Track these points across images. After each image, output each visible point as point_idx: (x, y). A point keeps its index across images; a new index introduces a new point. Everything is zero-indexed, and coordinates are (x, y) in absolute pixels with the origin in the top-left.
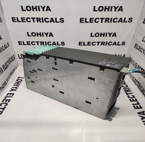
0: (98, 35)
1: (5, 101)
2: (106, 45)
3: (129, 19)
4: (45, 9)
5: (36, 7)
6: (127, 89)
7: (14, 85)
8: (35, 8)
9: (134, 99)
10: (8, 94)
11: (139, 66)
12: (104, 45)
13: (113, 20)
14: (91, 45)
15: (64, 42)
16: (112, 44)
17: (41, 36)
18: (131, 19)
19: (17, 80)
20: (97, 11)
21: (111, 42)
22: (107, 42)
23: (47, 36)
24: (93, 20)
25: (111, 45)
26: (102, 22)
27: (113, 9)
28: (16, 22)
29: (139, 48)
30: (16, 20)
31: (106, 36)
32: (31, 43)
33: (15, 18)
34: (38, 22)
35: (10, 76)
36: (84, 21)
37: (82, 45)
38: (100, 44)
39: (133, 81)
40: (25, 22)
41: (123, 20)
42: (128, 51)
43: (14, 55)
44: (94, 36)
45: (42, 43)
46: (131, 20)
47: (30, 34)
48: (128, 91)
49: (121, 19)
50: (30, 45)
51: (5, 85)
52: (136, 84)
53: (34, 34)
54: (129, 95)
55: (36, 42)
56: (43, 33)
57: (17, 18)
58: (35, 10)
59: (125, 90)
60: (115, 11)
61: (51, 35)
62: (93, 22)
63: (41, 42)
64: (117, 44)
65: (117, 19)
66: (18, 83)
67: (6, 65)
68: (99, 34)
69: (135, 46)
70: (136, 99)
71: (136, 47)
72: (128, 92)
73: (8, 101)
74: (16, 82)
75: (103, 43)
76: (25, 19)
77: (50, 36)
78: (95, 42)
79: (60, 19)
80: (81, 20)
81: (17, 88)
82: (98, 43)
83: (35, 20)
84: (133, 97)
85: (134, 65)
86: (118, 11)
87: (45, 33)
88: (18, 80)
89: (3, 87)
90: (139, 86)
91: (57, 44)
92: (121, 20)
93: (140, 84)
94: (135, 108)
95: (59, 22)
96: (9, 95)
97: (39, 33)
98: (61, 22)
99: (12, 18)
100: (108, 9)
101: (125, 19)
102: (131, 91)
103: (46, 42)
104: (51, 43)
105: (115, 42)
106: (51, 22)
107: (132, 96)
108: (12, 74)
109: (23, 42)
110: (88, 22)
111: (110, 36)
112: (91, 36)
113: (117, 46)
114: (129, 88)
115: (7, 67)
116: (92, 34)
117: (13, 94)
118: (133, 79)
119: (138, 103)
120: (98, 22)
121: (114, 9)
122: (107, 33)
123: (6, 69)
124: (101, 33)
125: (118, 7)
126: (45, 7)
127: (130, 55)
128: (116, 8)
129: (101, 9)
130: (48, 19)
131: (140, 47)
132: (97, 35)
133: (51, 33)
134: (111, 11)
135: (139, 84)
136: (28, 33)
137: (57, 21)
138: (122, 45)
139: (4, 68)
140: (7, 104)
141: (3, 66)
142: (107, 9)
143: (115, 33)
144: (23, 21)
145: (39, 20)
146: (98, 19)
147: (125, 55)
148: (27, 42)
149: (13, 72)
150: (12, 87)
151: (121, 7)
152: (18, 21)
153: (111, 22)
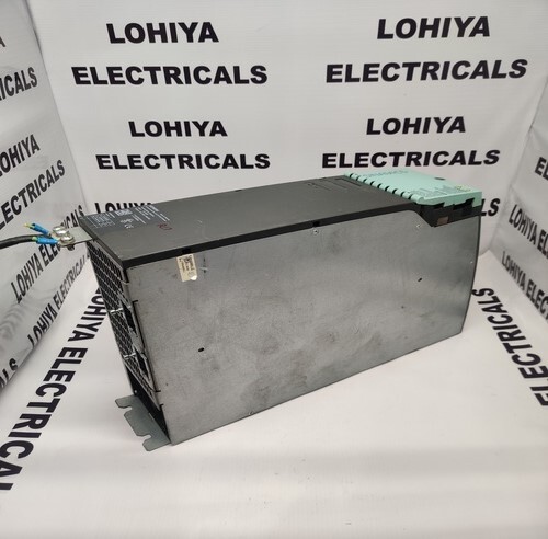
0: (394, 126)
1: (55, 376)
2: (426, 163)
3: (514, 65)
4: (197, 34)
5: (162, 26)
6: (510, 331)
7: (83, 318)
8: (157, 32)
9: (537, 368)
10: (65, 350)
12: (418, 164)
13: (454, 71)
14: (367, 165)
15: (266, 156)
16: (449, 159)
17: (179, 134)
18: (520, 64)
19: (94, 300)
20: (390, 36)
21: (446, 154)
22: (428, 154)
23: (202, 134)
24: (376, 72)
25: (445, 162)
26: (409, 77)
27: (454, 27)
28: (88, 83)
30: (90, 78)
31: (426, 131)
32: (142, 159)
33: (85, 69)
34: (168, 82)
35: (67, 285)
36: (343, 76)
37: (335, 166)
38: (402, 160)
39: (532, 300)
40: (123, 83)
41: (491, 71)
42: (511, 186)
43: (80, 207)
44: (378, 132)
45: (185, 159)
46: (519, 68)
47: (140, 128)
48: (512, 337)
49: (483, 64)
51: (50, 318)
52: (543, 312)
53: (154, 129)
54: (517, 352)
55: (162, 156)
56: (187, 124)
57: (93, 70)
58: (158, 38)
59: (500, 335)
60: (461, 34)
61: (219, 129)
62: (376, 80)
63: (180, 157)
64: (467, 159)
65: (467, 64)
66: (98, 309)
68: (397, 122)
69: (539, 165)
70: (543, 368)
71: (542, 170)
72: (512, 343)
73: (65, 377)
74: (90, 307)
75: (414, 156)
76: (123, 72)
77: (213, 134)
78: (384, 155)
79: (254, 70)
80: (331, 73)
81: (96, 330)
82: (396, 156)
83: (160, 75)
84: (531, 359)
85: (534, 238)
86: (472, 35)
87: (196, 123)
88: (98, 300)
89: (44, 327)
92: (481, 70)
94: (543, 403)
95: (246, 82)
96: (67, 356)
97: (172, 124)
98: (254, 81)
99: (75, 70)
100: (435, 28)
101: (498, 63)
102: (523, 338)
103: (198, 157)
104: (218, 161)
105: (460, 153)
106: (217, 82)
107: (529, 355)
108: (72, 279)
109: (115, 157)
110: (357, 80)
111: (440, 130)
112: (369, 133)
113: (467, 167)
114: (515, 326)
115: (55, 253)
116: (371, 122)
117: (83, 352)
118: (530, 293)
120: (396, 77)
121: (458, 29)
122: (428, 120)
123: (51, 258)
124: (407, 121)
125: (470, 19)
126: (194, 25)
127: (518, 199)
128: (462, 26)
129: (406, 29)
130: (207, 70)
132: (392, 126)
133: (217, 123)
134: (445, 34)
136: (132, 125)
137: (242, 78)
138: (486, 162)
139: (43, 255)
140: (62, 389)
141: (41, 249)
142: (429, 27)
143: (460, 119)
144: (113, 82)
145: (172, 74)
146: (396, 66)
147: (498, 201)
148: (130, 157)
149: (78, 269)
150: (78, 326)
151: (484, 21)
152: (96, 81)
153: (444, 77)
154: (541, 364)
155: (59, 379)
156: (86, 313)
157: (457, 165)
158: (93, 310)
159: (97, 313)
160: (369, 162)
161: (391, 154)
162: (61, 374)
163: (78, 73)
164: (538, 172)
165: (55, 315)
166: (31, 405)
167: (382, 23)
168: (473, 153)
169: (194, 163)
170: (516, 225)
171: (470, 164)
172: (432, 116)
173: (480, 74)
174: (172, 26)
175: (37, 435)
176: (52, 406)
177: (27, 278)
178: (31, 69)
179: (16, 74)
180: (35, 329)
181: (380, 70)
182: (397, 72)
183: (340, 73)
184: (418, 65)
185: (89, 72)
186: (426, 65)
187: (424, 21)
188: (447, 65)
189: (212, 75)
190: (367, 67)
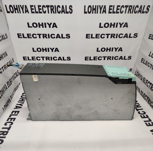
1: (10, 120)
2: (112, 59)
3: (135, 35)
4: (52, 26)
5: (42, 23)
7: (18, 102)
8: (41, 25)
11: (147, 80)
12: (110, 59)
13: (119, 36)
14: (97, 60)
15: (70, 57)
16: (119, 58)
17: (46, 51)
18: (136, 34)
19: (21, 97)
20: (102, 27)
21: (118, 57)
22: (113, 57)
23: (52, 51)
25: (117, 59)
26: (108, 37)
27: (119, 25)
28: (22, 38)
29: (146, 63)
30: (22, 36)
31: (112, 51)
32: (36, 58)
33: (21, 34)
34: (44, 38)
35: (14, 93)
36: (90, 37)
37: (88, 60)
38: (106, 58)
39: (142, 96)
40: (31, 38)
41: (128, 36)
42: (135, 65)
43: (18, 71)
44: (100, 51)
45: (48, 58)
46: (136, 35)
47: (35, 50)
48: (138, 106)
49: (126, 34)
50: (35, 60)
51: (9, 102)
52: (145, 99)
53: (39, 50)
54: (139, 111)
55: (41, 57)
56: (48, 49)
57: (23, 34)
58: (41, 26)
60: (121, 27)
61: (57, 50)
62: (99, 38)
63: (46, 57)
64: (123, 58)
65: (122, 34)
66: (23, 99)
67: (10, 82)
68: (105, 49)
69: (142, 60)
70: (147, 115)
72: (138, 108)
73: (13, 120)
75: (109, 57)
76: (31, 35)
77: (55, 51)
78: (101, 57)
79: (67, 35)
80: (87, 36)
81: (22, 106)
82: (105, 57)
83: (41, 36)
84: (143, 113)
85: (142, 79)
86: (124, 27)
87: (51, 48)
88: (23, 97)
89: (7, 105)
90: (149, 101)
91: (62, 59)
92: (126, 36)
93: (149, 99)
94: (147, 125)
95: (65, 38)
96: (14, 113)
97: (44, 49)
98: (67, 38)
99: (18, 34)
100: (114, 25)
101: (130, 34)
102: (141, 107)
103: (51, 57)
104: (56, 59)
105: (121, 57)
106: (57, 38)
108: (15, 91)
109: (28, 57)
110: (94, 38)
111: (116, 51)
112: (97, 51)
113: (123, 60)
114: (138, 103)
115: (11, 84)
116: (98, 49)
117: (18, 112)
118: (142, 94)
119: (150, 120)
120: (104, 37)
122: (113, 48)
124: (107, 48)
125: (123, 23)
126: (51, 23)
127: (137, 69)
128: (121, 25)
129: (107, 25)
130: (54, 35)
131: (146, 61)
132: (103, 50)
133: (57, 49)
134: (117, 27)
136: (33, 49)
137: (63, 37)
138: (128, 59)
139: (8, 85)
140: (12, 123)
141: (7, 83)
142: (113, 25)
143: (121, 48)
144: (28, 38)
145: (45, 36)
146: (104, 35)
147: (132, 69)
148: (32, 57)
149: (17, 88)
150: (17, 104)
151: (126, 23)
152: (24, 37)
153: (117, 37)
154: (146, 114)
156: (19, 100)
157: (121, 60)
158: (21, 100)
161: (103, 57)
162: (12, 119)
163: (19, 35)
164: (141, 62)
166: (3, 128)
167: (100, 24)
168: (125, 57)
169: (50, 59)
170: (137, 76)
173: (126, 37)
174: (45, 24)
175: (5, 137)
176: (9, 129)
177: (3, 91)
178: (6, 34)
179: (2, 35)
180: (5, 106)
181: (100, 35)
182: (104, 36)
183: (89, 36)
184: (110, 34)
185: (22, 35)
186: (112, 34)
187: (111, 23)
188: (117, 34)
189: (56, 36)
190: (96, 35)
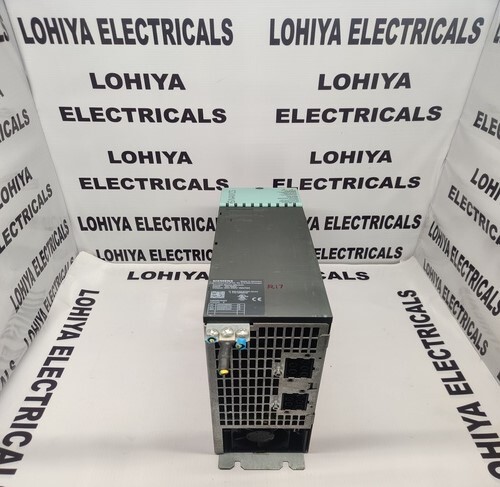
1: (47, 373)
3: (431, 111)
4: (167, 83)
5: (137, 76)
6: (427, 329)
7: (69, 319)
8: (133, 81)
9: (447, 362)
10: (54, 349)
11: (462, 257)
12: (353, 187)
13: (381, 115)
15: (226, 181)
16: (379, 183)
17: (151, 162)
18: (435, 110)
19: (78, 302)
20: (329, 88)
21: (376, 179)
22: (361, 179)
23: (171, 162)
24: (318, 115)
25: (375, 186)
26: (345, 119)
27: (381, 82)
28: (74, 120)
29: (463, 202)
30: (75, 116)
31: (359, 161)
32: (119, 181)
33: (70, 108)
34: (142, 120)
35: (55, 290)
36: (290, 118)
38: (340, 184)
39: (447, 302)
40: (104, 120)
41: (412, 115)
42: (430, 206)
43: (65, 221)
44: (320, 162)
45: (157, 182)
46: (435, 113)
47: (117, 156)
48: (429, 334)
49: (406, 110)
50: (119, 188)
51: (41, 320)
52: (454, 313)
53: (129, 157)
54: (432, 347)
55: (136, 180)
57: (78, 110)
58: (134, 85)
59: (419, 332)
60: (387, 86)
61: (185, 158)
62: (318, 121)
63: (152, 180)
64: (394, 184)
65: (392, 110)
66: (82, 310)
67: (43, 258)
68: (336, 154)
69: (451, 192)
70: (453, 362)
72: (429, 340)
73: (56, 373)
74: (74, 308)
75: (350, 181)
76: (104, 112)
77: (180, 162)
78: (325, 180)
79: (215, 112)
80: (280, 115)
81: (81, 330)
82: (335, 181)
83: (136, 115)
84: (444, 354)
85: (447, 251)
86: (397, 87)
87: (165, 153)
88: (82, 302)
89: (36, 330)
90: (464, 319)
92: (404, 115)
93: (466, 313)
94: (451, 392)
95: (209, 121)
96: (57, 354)
97: (146, 154)
98: (215, 120)
100: (365, 82)
101: (417, 110)
102: (438, 335)
103: (167, 180)
104: (184, 184)
105: (388, 179)
106: (183, 121)
107: (442, 350)
108: (59, 284)
109: (96, 180)
110: (302, 121)
111: (371, 161)
112: (312, 162)
113: (394, 190)
114: (432, 325)
115: (45, 264)
116: (313, 154)
117: (70, 350)
118: (445, 296)
119: (460, 377)
120: (334, 119)
121: (384, 82)
122: (361, 153)
123: (42, 269)
124: (344, 153)
125: (395, 75)
126: (165, 76)
127: (434, 216)
128: (388, 80)
129: (342, 82)
130: (175, 111)
131: (464, 198)
132: (331, 157)
133: (184, 154)
134: (374, 86)
135: (463, 313)
136: (110, 154)
137: (205, 118)
138: (410, 186)
139: (36, 268)
140: (54, 384)
141: (33, 262)
142: (361, 81)
143: (387, 153)
144: (95, 120)
146: (334, 111)
147: (420, 217)
148: (109, 180)
149: (63, 274)
150: (65, 326)
151: (406, 76)
152: (81, 119)
153: (374, 119)
154: (451, 359)
155: (50, 375)
156: (71, 314)
157: (386, 188)
158: (77, 311)
159: (81, 313)
160: (312, 186)
161: (330, 180)
162: (52, 371)
163: (64, 113)
164: (450, 196)
165: (45, 318)
166: (28, 399)
167: (322, 77)
168: (399, 179)
169: (164, 185)
170: (434, 239)
171: (396, 187)
172: (364, 150)
173: (403, 118)
175: (34, 426)
176: (45, 400)
177: (22, 289)
178: (24, 111)
179: (13, 118)
180: (30, 332)
181: (321, 113)
182: (335, 115)
183: (287, 116)
184: (352, 110)
185: (74, 111)
186: (359, 110)
187: (357, 76)
188: (375, 110)
189: (180, 115)
190: (310, 112)
